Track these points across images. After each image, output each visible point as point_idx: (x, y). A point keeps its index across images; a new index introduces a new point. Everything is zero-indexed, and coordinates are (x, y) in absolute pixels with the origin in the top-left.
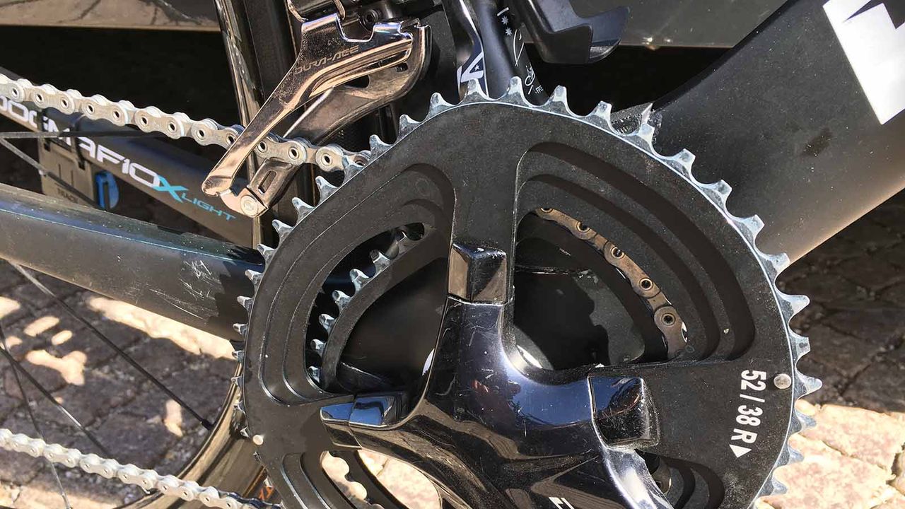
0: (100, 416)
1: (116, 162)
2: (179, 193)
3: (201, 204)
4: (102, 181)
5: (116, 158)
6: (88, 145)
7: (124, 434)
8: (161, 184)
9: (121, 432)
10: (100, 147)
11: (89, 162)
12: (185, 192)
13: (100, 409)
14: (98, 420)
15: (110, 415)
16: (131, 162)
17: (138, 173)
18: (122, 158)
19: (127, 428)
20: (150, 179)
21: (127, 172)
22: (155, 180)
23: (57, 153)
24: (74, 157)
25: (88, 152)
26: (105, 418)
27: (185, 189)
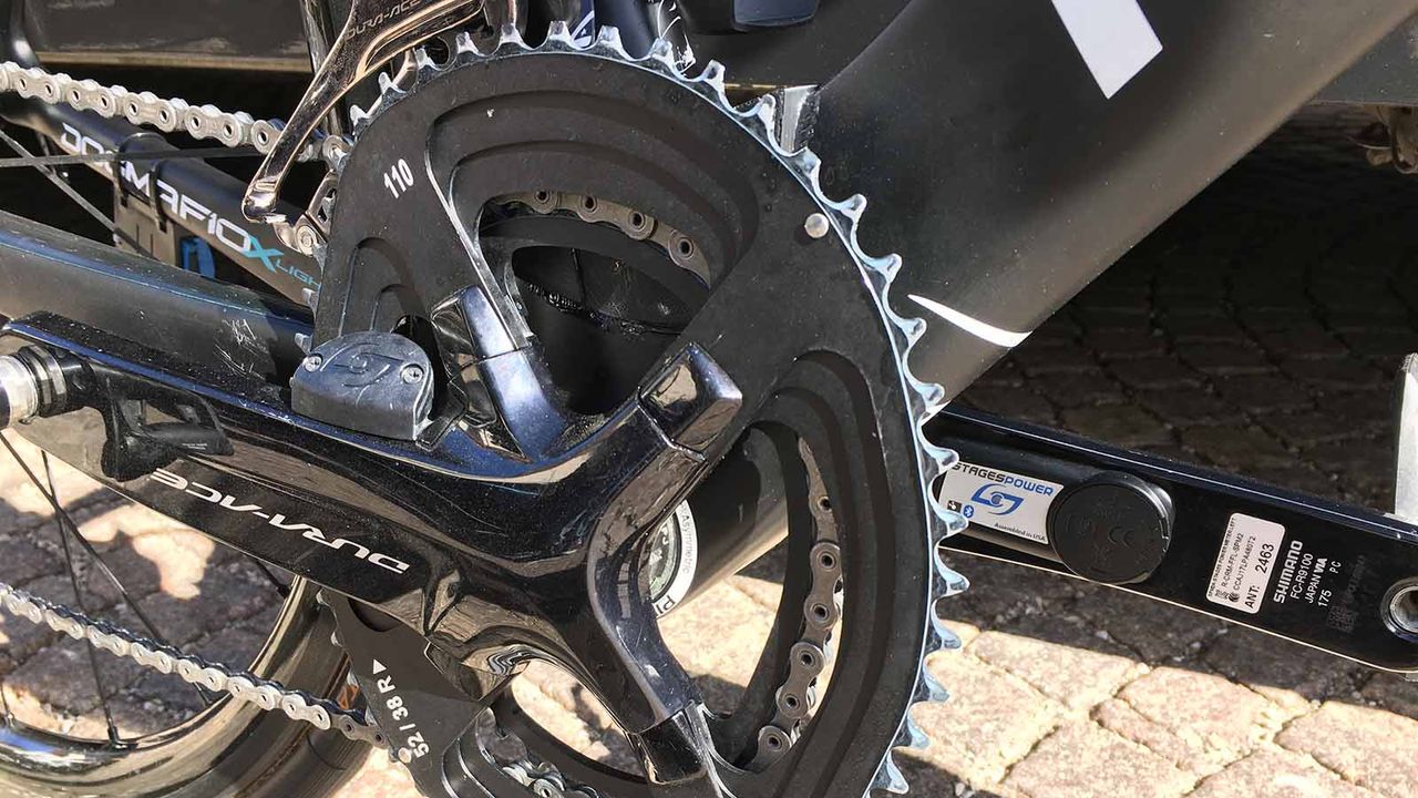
0: (209, 631)
1: (202, 218)
2: (273, 259)
3: (298, 273)
4: (188, 249)
5: (201, 213)
6: (170, 195)
7: (237, 656)
8: (252, 248)
9: (233, 654)
10: (183, 196)
11: (173, 222)
12: (280, 257)
13: (212, 621)
14: (207, 635)
15: (224, 631)
16: (218, 218)
17: (227, 233)
18: (207, 212)
19: (243, 649)
20: (239, 240)
21: (213, 232)
22: (245, 241)
23: (133, 208)
24: (153, 213)
25: (170, 205)
26: (217, 633)
27: (281, 253)
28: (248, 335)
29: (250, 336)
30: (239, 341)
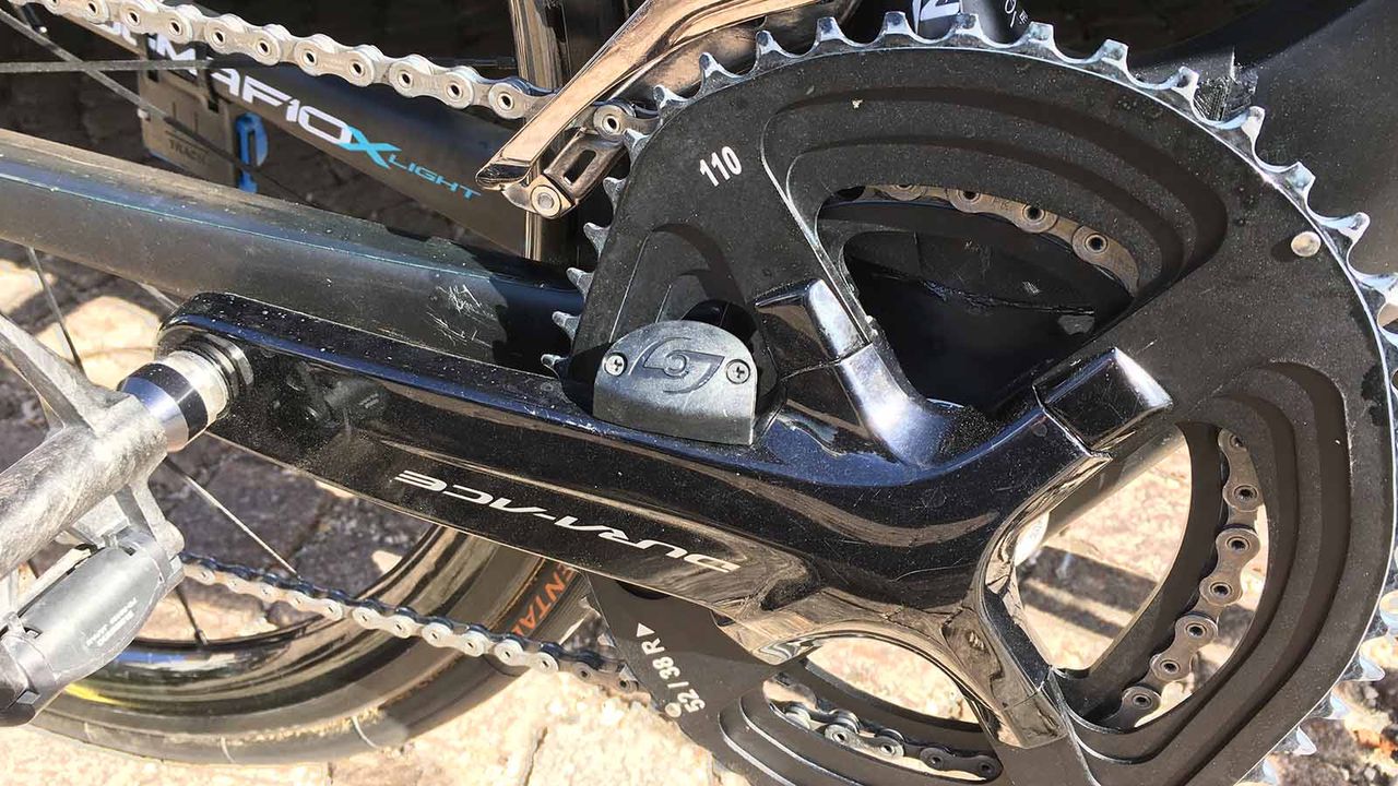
0: (206, 465)
1: (276, 103)
2: (385, 155)
3: (421, 172)
4: (245, 128)
5: (276, 98)
6: (228, 76)
7: (249, 492)
8: (354, 140)
9: (243, 491)
10: (248, 79)
11: (228, 101)
12: (394, 152)
13: (205, 454)
14: (204, 471)
15: (222, 464)
16: (301, 105)
17: (314, 121)
18: (286, 98)
19: (252, 483)
20: (336, 132)
21: (295, 120)
22: (343, 132)
23: (170, 85)
24: (202, 95)
25: (227, 87)
26: (213, 468)
27: (394, 149)
28: (469, 301)
29: (473, 304)
30: (459, 308)
